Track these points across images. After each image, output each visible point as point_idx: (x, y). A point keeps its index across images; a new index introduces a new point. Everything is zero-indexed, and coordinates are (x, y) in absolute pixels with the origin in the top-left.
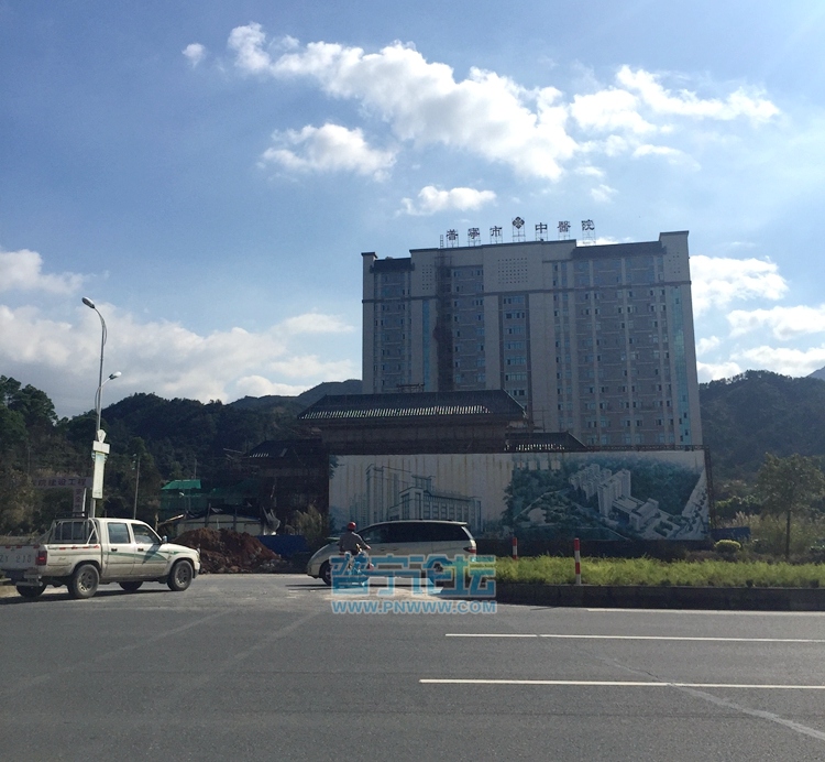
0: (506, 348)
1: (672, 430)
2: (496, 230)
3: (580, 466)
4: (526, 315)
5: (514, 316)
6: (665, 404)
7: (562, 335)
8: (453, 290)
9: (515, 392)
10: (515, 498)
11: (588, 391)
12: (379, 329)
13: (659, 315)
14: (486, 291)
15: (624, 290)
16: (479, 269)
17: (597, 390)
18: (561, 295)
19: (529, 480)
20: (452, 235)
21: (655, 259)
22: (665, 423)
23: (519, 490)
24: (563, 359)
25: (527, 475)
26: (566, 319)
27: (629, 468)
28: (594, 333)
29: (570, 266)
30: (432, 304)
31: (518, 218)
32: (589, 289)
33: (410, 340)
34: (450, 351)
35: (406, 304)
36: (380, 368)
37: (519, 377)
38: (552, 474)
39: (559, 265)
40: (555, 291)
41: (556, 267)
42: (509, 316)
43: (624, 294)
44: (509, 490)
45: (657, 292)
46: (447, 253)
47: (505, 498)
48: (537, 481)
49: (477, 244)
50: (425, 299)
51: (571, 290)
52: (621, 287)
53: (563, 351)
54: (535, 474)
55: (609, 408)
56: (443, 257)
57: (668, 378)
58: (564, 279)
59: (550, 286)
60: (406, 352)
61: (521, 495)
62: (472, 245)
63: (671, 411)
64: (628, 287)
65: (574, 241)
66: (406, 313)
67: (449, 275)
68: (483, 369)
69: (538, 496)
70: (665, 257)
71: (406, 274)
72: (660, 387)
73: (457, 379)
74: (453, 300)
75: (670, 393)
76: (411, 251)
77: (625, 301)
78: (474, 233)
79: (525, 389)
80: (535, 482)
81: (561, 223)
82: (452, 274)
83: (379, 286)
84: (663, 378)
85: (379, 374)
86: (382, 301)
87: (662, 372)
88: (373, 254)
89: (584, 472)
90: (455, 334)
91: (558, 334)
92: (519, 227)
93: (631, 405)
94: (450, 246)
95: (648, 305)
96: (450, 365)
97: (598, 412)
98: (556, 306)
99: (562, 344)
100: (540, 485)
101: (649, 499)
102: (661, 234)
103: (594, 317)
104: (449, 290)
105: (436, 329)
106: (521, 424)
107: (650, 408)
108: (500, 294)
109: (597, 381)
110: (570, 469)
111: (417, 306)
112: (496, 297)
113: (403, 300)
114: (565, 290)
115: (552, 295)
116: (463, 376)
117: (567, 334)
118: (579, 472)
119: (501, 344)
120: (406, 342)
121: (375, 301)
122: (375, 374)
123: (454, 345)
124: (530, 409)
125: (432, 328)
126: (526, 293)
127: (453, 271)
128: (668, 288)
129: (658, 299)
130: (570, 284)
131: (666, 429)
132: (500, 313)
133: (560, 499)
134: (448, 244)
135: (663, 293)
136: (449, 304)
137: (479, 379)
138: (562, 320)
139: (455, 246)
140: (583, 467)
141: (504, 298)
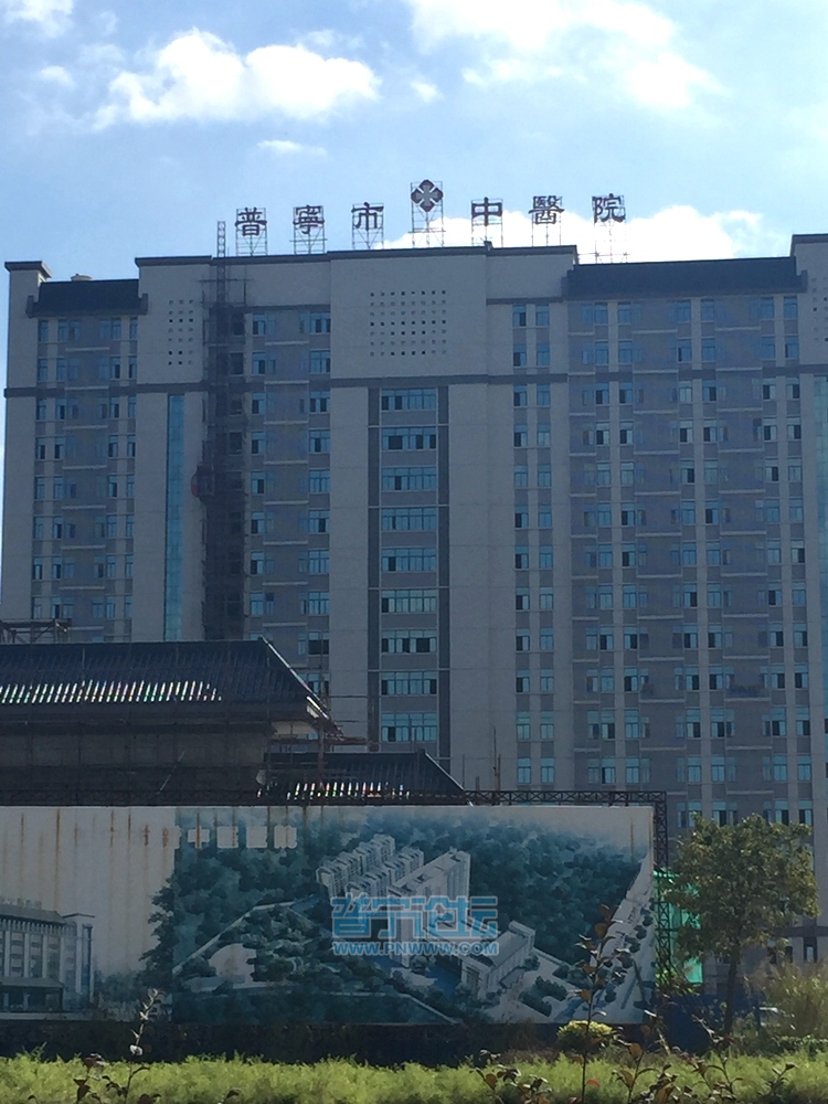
0: (385, 526)
1: (805, 748)
2: (369, 213)
3: (345, 840)
4: (440, 441)
5: (409, 444)
6: (790, 681)
7: (533, 498)
8: (250, 370)
9: (406, 643)
10: (178, 920)
11: (592, 644)
12: (49, 468)
13: (783, 449)
14: (335, 374)
15: (697, 383)
16: (318, 317)
17: (619, 643)
18: (532, 389)
19: (216, 874)
20: (251, 221)
21: (779, 301)
22: (791, 729)
23: (190, 898)
24: (533, 560)
25: (213, 862)
26: (544, 452)
27: (466, 847)
28: (616, 495)
29: (558, 313)
30: (193, 404)
31: (427, 183)
32: (605, 377)
33: (130, 502)
34: (237, 528)
35: (123, 401)
36: (48, 573)
37: (416, 606)
38: (275, 859)
39: (531, 310)
40: (519, 380)
41: (523, 316)
42: (396, 443)
43: (692, 393)
44: (165, 898)
45: (780, 389)
46: (236, 271)
47: (154, 919)
48: (238, 876)
49: (317, 249)
50: (175, 391)
51: (561, 378)
52: (690, 374)
53: (534, 538)
54: (232, 859)
55: (648, 691)
56: (221, 281)
57: (801, 613)
58: (544, 349)
59: (507, 368)
60: (119, 530)
61: (195, 910)
62: (302, 249)
63: (804, 699)
64: (707, 374)
65: (572, 250)
66: (122, 427)
67: (239, 329)
68: (323, 581)
69: (238, 915)
70: (804, 301)
71: (125, 323)
72: (780, 636)
73: (254, 605)
74: (249, 397)
75: (802, 656)
76: (140, 262)
77: (698, 410)
78: (309, 218)
79: (432, 635)
80: (232, 879)
81: (539, 201)
82: (249, 327)
83: (52, 352)
84: (788, 614)
85: (47, 588)
86: (56, 393)
87: (786, 600)
88: (36, 266)
89: (355, 855)
90: (251, 487)
91: (521, 494)
92: (427, 208)
93: (705, 681)
94: (245, 251)
95: (757, 422)
96: (236, 569)
97: (620, 701)
98: (521, 419)
99: (532, 518)
100: (244, 887)
101: (515, 924)
102: (798, 240)
103: (615, 452)
104: (239, 369)
105: (201, 473)
106: (304, 731)
107: (753, 691)
108: (373, 385)
109: (618, 617)
110: (319, 848)
111: (152, 408)
112: (365, 391)
113: (116, 391)
114: (545, 379)
115: (508, 391)
116: (270, 597)
117: (545, 495)
118: (344, 857)
119: (373, 516)
120: (121, 507)
121: (40, 393)
122: (36, 587)
123: (248, 516)
124: (325, 695)
125: (189, 468)
126: (442, 384)
127: (249, 318)
128: (806, 381)
129: (782, 407)
130: (558, 362)
131: (792, 748)
132: (373, 433)
133: (293, 923)
134: (237, 246)
135: (796, 389)
136: (238, 405)
137: (313, 611)
138: (533, 459)
139: (259, 251)
140: (354, 844)
141: (384, 394)
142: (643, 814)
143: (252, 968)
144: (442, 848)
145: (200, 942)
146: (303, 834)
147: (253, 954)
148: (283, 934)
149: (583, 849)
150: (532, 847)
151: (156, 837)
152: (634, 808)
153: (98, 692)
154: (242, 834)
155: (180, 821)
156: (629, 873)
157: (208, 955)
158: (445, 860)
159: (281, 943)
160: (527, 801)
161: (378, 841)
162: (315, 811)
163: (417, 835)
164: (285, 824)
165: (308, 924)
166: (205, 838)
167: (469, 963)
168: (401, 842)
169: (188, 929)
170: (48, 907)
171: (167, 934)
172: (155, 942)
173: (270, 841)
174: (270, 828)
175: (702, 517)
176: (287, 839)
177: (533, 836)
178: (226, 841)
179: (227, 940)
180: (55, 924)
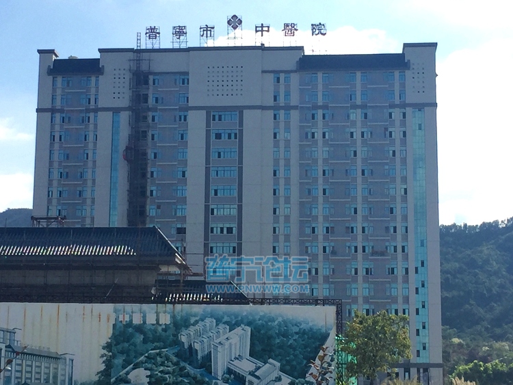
0: (213, 174)
1: (406, 280)
2: (207, 30)
3: (193, 320)
4: (239, 136)
5: (224, 137)
6: (399, 249)
7: (282, 163)
8: (151, 101)
9: (222, 229)
10: (114, 356)
11: (308, 231)
12: (56, 146)
13: (398, 142)
14: (191, 104)
15: (359, 111)
16: (184, 77)
17: (320, 231)
18: (282, 112)
19: (132, 336)
20: (153, 32)
21: (397, 74)
22: (400, 272)
23: (120, 347)
24: (282, 192)
25: (130, 330)
26: (287, 142)
27: (249, 324)
28: (320, 162)
29: (295, 79)
30: (124, 117)
31: (235, 17)
32: (316, 107)
33: (94, 162)
34: (144, 175)
35: (92, 115)
36: (56, 195)
37: (227, 212)
38: (160, 329)
39: (282, 76)
40: (276, 108)
41: (278, 79)
42: (218, 136)
43: (356, 115)
44: (108, 347)
45: (397, 114)
46: (145, 55)
47: (102, 356)
48: (142, 337)
49: (183, 46)
50: (116, 111)
51: (295, 108)
52: (355, 107)
53: (282, 182)
54: (140, 329)
55: (334, 253)
56: (138, 61)
57: (405, 218)
58: (287, 94)
59: (271, 103)
60: (89, 175)
61: (122, 352)
62: (176, 46)
63: (406, 258)
64: (363, 107)
65: (301, 48)
66: (91, 126)
67: (146, 83)
68: (183, 200)
69: (142, 355)
70: (408, 73)
71: (93, 79)
72: (395, 228)
73: (151, 210)
74: (150, 114)
75: (405, 238)
76: (101, 51)
77: (359, 124)
78: (180, 32)
79: (234, 226)
80: (139, 338)
81: (286, 25)
82: (151, 82)
83: (59, 92)
84: (399, 218)
85: (54, 202)
86: (61, 111)
87: (398, 212)
88: (52, 52)
89: (197, 327)
90: (151, 156)
91: (276, 161)
92: (235, 28)
93: (360, 250)
94: (150, 47)
95: (386, 129)
96: (143, 193)
97: (321, 257)
98: (277, 126)
99: (281, 173)
100: (145, 341)
101: (271, 360)
102: (406, 45)
103: (320, 142)
104: (146, 101)
105: (128, 148)
106: (174, 270)
107: (382, 254)
108: (208, 110)
109: (321, 219)
110: (180, 324)
111: (105, 119)
112: (204, 112)
113: (88, 111)
114: (288, 108)
115: (270, 113)
116: (159, 207)
117: (287, 161)
118: (192, 329)
119: (207, 170)
120: (90, 164)
121: (53, 111)
122: (49, 201)
123: (149, 170)
124: (184, 253)
125: (122, 146)
126: (240, 110)
127: (151, 78)
128: (409, 110)
129: (398, 123)
130: (294, 100)
131: (400, 279)
132: (208, 132)
133: (168, 359)
134: (146, 44)
135: (404, 115)
136: (145, 118)
137: (179, 214)
138: (282, 144)
139: (156, 47)
140: (197, 322)
141: (213, 114)
142: (331, 310)
143: (148, 380)
144: (237, 324)
145: (124, 367)
146: (173, 317)
147: (149, 373)
148: (162, 364)
149: (303, 326)
150: (279, 324)
151: (104, 319)
152: (327, 307)
153: (78, 250)
154: (144, 317)
155: (115, 311)
156: (324, 337)
157: (127, 373)
158: (238, 330)
159: (162, 368)
160: (278, 303)
161: (208, 321)
162: (178, 307)
163: (226, 319)
164: (165, 312)
165: (175, 359)
166: (127, 318)
167: (249, 378)
168: (219, 321)
169: (119, 361)
170: (53, 350)
171: (109, 364)
172: (103, 367)
173: (158, 320)
174: (157, 314)
175: (360, 173)
176: (165, 319)
177: (280, 319)
178: (137, 320)
179: (136, 366)
180: (56, 358)
